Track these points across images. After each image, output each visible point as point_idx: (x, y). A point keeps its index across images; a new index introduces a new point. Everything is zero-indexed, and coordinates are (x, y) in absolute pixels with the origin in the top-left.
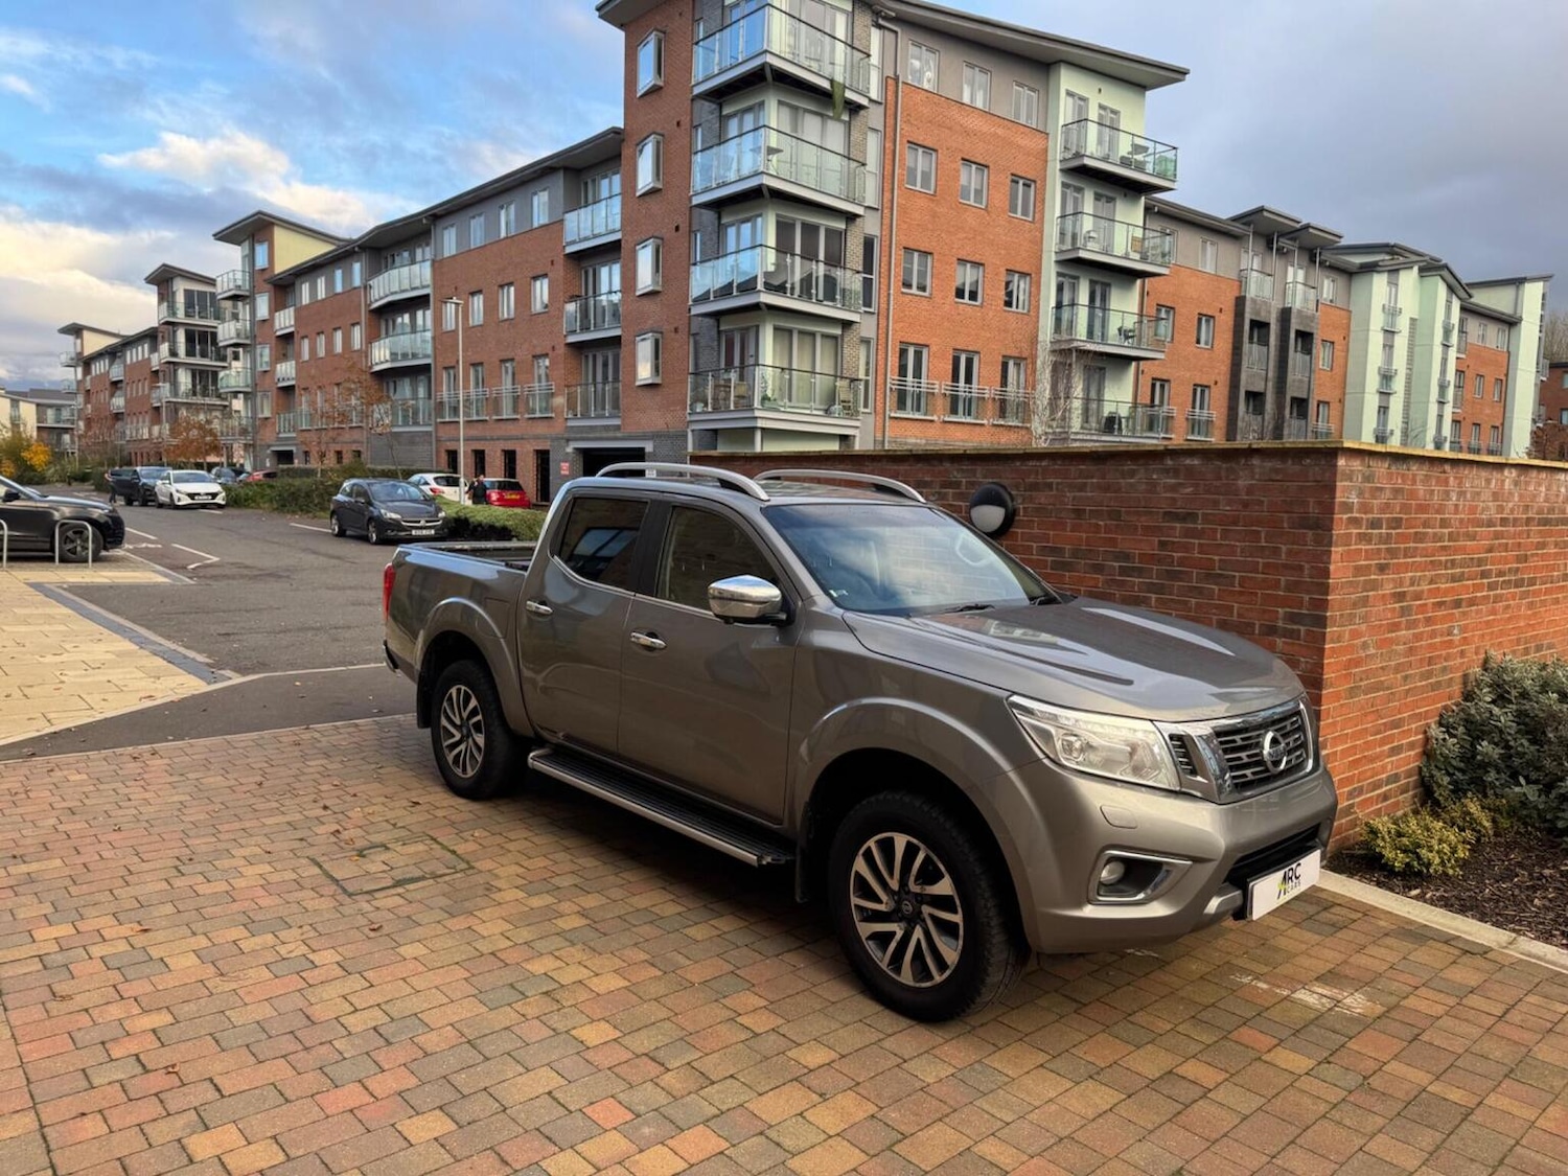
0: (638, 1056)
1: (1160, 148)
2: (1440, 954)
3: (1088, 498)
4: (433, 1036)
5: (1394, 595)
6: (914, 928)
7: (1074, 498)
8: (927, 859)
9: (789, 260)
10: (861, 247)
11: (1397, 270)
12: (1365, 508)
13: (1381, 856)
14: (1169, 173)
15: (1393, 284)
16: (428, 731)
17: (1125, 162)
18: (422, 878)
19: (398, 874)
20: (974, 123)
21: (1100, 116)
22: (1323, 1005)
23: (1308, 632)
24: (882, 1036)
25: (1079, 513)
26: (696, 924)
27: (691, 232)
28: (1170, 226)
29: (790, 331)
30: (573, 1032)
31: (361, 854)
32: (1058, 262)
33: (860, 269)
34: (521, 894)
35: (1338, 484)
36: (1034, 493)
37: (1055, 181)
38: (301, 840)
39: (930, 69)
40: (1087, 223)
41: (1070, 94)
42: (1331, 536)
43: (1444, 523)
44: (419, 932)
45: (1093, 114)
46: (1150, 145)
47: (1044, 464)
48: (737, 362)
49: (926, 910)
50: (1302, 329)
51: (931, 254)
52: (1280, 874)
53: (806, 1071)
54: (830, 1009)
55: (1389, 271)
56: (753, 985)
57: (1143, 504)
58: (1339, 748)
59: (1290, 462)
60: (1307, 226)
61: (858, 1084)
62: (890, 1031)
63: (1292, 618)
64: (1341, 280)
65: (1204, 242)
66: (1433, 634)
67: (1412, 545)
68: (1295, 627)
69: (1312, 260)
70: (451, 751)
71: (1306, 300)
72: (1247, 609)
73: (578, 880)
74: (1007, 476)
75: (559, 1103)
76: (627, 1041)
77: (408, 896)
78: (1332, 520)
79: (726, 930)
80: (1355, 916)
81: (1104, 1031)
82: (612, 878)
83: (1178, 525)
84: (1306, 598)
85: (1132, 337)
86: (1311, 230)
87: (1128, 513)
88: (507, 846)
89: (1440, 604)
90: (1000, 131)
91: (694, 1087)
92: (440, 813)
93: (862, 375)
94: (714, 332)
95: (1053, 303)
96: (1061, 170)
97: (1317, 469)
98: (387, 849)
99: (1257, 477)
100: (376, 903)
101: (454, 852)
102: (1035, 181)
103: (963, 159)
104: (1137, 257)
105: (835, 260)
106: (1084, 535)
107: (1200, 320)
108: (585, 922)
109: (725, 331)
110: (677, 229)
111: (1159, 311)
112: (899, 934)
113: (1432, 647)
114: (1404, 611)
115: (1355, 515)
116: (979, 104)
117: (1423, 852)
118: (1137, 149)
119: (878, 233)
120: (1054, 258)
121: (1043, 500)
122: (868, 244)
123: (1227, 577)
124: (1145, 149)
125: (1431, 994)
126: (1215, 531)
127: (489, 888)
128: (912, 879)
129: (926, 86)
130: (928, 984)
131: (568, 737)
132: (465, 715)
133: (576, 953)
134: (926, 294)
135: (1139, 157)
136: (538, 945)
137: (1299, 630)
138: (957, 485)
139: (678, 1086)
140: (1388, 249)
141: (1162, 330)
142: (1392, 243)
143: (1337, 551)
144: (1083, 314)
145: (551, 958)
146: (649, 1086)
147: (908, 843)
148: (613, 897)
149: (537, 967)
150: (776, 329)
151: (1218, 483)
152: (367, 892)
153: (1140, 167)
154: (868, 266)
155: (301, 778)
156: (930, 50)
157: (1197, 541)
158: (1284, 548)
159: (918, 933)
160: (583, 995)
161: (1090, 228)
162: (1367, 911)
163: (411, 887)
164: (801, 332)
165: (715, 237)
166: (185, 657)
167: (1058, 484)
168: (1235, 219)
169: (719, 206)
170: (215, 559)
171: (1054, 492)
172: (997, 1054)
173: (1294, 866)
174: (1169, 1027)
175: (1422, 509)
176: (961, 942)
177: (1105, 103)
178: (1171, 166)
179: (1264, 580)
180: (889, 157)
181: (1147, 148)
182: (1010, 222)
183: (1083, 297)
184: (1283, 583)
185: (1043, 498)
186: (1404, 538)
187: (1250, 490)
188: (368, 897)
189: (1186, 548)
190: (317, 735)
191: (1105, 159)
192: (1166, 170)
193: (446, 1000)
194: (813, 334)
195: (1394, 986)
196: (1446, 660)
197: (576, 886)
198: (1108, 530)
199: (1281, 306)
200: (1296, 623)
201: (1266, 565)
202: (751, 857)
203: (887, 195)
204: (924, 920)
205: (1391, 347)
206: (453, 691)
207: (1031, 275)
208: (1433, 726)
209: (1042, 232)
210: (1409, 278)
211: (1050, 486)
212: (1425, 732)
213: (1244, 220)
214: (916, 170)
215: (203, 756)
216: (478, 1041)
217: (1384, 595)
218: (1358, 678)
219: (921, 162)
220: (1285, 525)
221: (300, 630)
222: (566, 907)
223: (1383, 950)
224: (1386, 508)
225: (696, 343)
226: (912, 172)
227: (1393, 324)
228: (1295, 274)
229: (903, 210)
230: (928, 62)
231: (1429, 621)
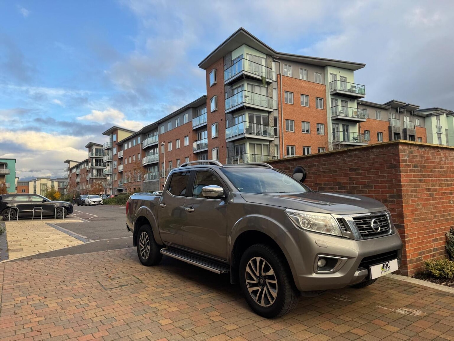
0: (176, 327)
1: (359, 86)
2: (450, 299)
3: (326, 167)
4: (117, 323)
5: (426, 189)
6: (264, 288)
7: (323, 168)
8: (266, 264)
9: (252, 125)
10: (273, 120)
11: (439, 115)
12: (411, 161)
13: (431, 272)
14: (363, 93)
15: (438, 119)
16: (136, 247)
17: (349, 91)
18: (128, 285)
19: (120, 284)
20: (304, 84)
21: (341, 79)
22: (406, 313)
23: (397, 201)
24: (254, 322)
25: (324, 172)
26: (204, 295)
27: (226, 120)
28: (365, 108)
29: (254, 144)
30: (159, 322)
31: (112, 280)
32: (332, 120)
33: (273, 126)
34: (154, 288)
35: (400, 153)
36: (311, 168)
37: (329, 98)
38: (97, 277)
39: (290, 71)
40: (340, 109)
41: (331, 74)
42: (400, 170)
43: (441, 167)
44: (122, 297)
45: (338, 78)
46: (356, 85)
47: (313, 159)
48: (240, 153)
49: (267, 281)
50: (410, 134)
51: (294, 120)
52: (382, 265)
53: (227, 331)
54: (240, 315)
55: (436, 116)
56: (217, 310)
57: (343, 167)
58: (413, 238)
59: (384, 149)
60: (408, 105)
61: (243, 334)
62: (257, 321)
63: (391, 197)
64: (421, 120)
65: (377, 112)
66: (443, 203)
67: (430, 174)
68: (393, 199)
69: (411, 114)
70: (142, 252)
71: (411, 126)
72: (377, 195)
73: (171, 285)
74: (303, 164)
75: (149, 339)
76: (174, 324)
77: (122, 289)
78: (400, 164)
79: (212, 296)
80: (421, 290)
81: (328, 321)
82: (182, 284)
83: (354, 172)
84: (395, 190)
85: (357, 140)
86: (409, 106)
87: (339, 170)
88: (154, 277)
89: (444, 193)
90: (312, 86)
91: (191, 335)
92: (136, 269)
93: (276, 155)
94: (233, 146)
95: (332, 131)
96: (331, 95)
97: (393, 150)
98: (120, 278)
99: (375, 154)
100: (112, 291)
101: (138, 279)
102: (323, 98)
103: (301, 94)
104: (356, 117)
105: (266, 124)
106: (327, 179)
107: (378, 134)
108: (170, 294)
109: (236, 146)
110: (222, 120)
111: (365, 132)
112: (260, 290)
113: (444, 207)
114: (431, 195)
115: (408, 163)
116: (305, 79)
117: (445, 270)
118: (352, 87)
119: (278, 116)
120: (331, 119)
121: (314, 170)
122: (275, 120)
123: (370, 186)
124: (355, 87)
125: (445, 310)
126: (365, 172)
127: (145, 287)
128: (262, 271)
129: (289, 76)
130: (269, 305)
131: (172, 243)
132: (145, 241)
133: (166, 302)
134: (293, 131)
135: (354, 89)
136: (155, 300)
137: (394, 200)
138: (289, 168)
139: (186, 335)
140: (435, 109)
141: (366, 137)
142: (436, 107)
143: (403, 174)
144: (341, 134)
145: (158, 303)
146: (178, 335)
147: (260, 259)
148: (181, 288)
149: (153, 306)
150: (250, 144)
151: (364, 158)
152: (110, 289)
153: (354, 92)
154: (275, 125)
155: (102, 263)
156: (289, 66)
157: (360, 176)
158: (386, 175)
159: (265, 289)
160: (164, 312)
161: (341, 110)
162: (425, 288)
163: (123, 287)
164: (257, 144)
165: (232, 121)
166: (80, 237)
167: (318, 164)
168: (386, 104)
169: (233, 112)
170: (97, 216)
171: (317, 167)
172: (291, 326)
173: (387, 263)
174: (351, 319)
175: (433, 163)
176: (277, 290)
177: (341, 75)
178: (363, 91)
179: (381, 186)
180: (279, 96)
181: (356, 86)
182: (316, 110)
183: (341, 129)
184: (387, 186)
185: (314, 169)
186: (428, 172)
187: (374, 159)
188: (110, 290)
189: (357, 179)
190: (109, 253)
191: (343, 90)
192: (362, 92)
193: (124, 314)
194: (261, 145)
195: (432, 308)
196: (449, 212)
197: (171, 286)
198: (334, 176)
199: (403, 128)
200: (392, 198)
201: (381, 181)
202: (217, 271)
203: (280, 106)
204: (267, 285)
205: (440, 138)
206: (142, 234)
207: (325, 124)
208: (448, 233)
209: (326, 112)
210: (443, 118)
211: (315, 165)
212: (446, 235)
213: (388, 104)
214: (288, 98)
215: (76, 258)
216: (130, 324)
217: (422, 189)
218: (417, 216)
219: (289, 96)
220: (386, 168)
221: (114, 230)
222: (166, 291)
223: (430, 299)
224: (419, 161)
225: (228, 150)
226: (286, 99)
227: (440, 130)
228: (406, 119)
229: (285, 109)
230: (289, 69)
231: (441, 198)
